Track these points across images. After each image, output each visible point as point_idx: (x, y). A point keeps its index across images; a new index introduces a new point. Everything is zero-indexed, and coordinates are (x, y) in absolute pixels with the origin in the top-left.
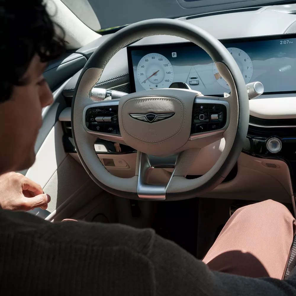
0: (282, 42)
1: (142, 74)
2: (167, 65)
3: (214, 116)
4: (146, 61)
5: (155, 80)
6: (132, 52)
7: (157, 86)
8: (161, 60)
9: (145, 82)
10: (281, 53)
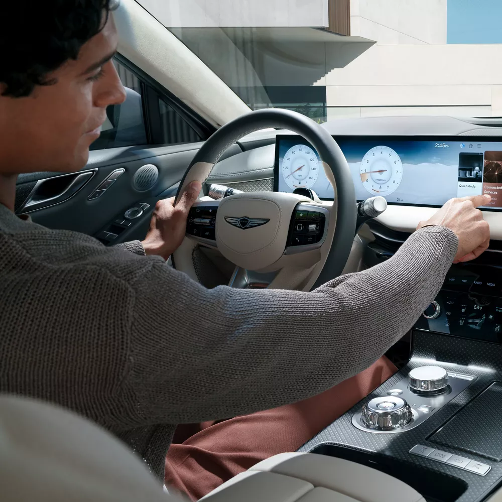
0: (437, 145)
1: (287, 168)
2: (313, 160)
3: (312, 227)
4: (293, 152)
5: (299, 176)
6: (281, 141)
7: (300, 183)
8: (308, 153)
9: (288, 177)
10: (435, 158)
